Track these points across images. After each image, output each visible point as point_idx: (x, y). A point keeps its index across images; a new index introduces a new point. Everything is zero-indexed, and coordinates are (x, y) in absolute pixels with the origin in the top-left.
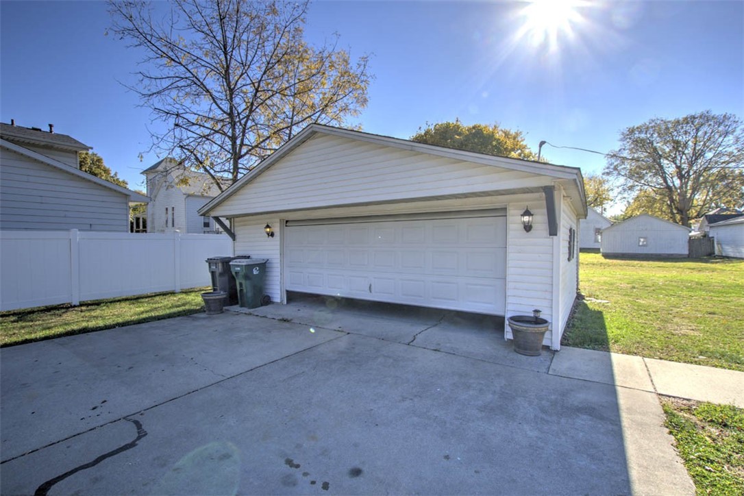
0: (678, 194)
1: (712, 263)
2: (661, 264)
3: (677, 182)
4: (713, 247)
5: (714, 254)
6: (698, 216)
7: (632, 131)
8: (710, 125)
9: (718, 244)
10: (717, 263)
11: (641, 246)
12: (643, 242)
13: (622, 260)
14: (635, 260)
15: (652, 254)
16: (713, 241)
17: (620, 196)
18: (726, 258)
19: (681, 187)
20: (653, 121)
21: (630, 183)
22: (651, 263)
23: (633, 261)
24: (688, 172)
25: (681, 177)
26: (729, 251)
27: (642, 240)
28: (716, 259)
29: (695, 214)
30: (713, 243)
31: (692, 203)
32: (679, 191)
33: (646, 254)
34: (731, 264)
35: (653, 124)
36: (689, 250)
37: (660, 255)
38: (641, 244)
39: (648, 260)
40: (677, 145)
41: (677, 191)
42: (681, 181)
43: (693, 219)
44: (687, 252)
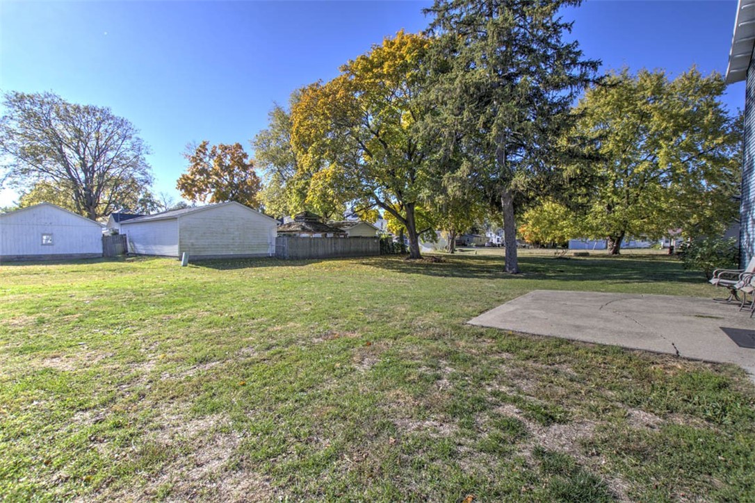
0: (84, 189)
1: (129, 261)
2: (75, 267)
3: (82, 176)
4: (126, 245)
5: (127, 251)
6: (105, 214)
7: (21, 98)
8: (110, 124)
9: (130, 242)
10: (133, 261)
11: (45, 245)
12: (47, 239)
13: (19, 265)
14: (38, 264)
15: (61, 255)
16: (126, 238)
17: (9, 180)
18: (139, 256)
19: (86, 181)
20: (50, 96)
21: (24, 165)
22: (61, 266)
23: (36, 266)
24: (93, 166)
25: (85, 170)
26: (141, 249)
27: (45, 237)
28: (130, 257)
29: (102, 212)
30: (126, 241)
31: (99, 201)
32: (84, 185)
33: (52, 255)
34: (147, 262)
35: (50, 99)
36: (104, 248)
37: (71, 255)
38: (44, 242)
39: (58, 264)
40: (78, 134)
41: (82, 185)
42: (86, 175)
43: (101, 216)
44: (101, 251)
